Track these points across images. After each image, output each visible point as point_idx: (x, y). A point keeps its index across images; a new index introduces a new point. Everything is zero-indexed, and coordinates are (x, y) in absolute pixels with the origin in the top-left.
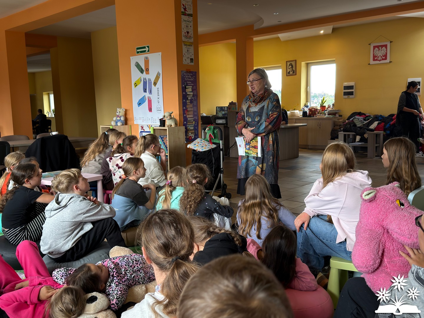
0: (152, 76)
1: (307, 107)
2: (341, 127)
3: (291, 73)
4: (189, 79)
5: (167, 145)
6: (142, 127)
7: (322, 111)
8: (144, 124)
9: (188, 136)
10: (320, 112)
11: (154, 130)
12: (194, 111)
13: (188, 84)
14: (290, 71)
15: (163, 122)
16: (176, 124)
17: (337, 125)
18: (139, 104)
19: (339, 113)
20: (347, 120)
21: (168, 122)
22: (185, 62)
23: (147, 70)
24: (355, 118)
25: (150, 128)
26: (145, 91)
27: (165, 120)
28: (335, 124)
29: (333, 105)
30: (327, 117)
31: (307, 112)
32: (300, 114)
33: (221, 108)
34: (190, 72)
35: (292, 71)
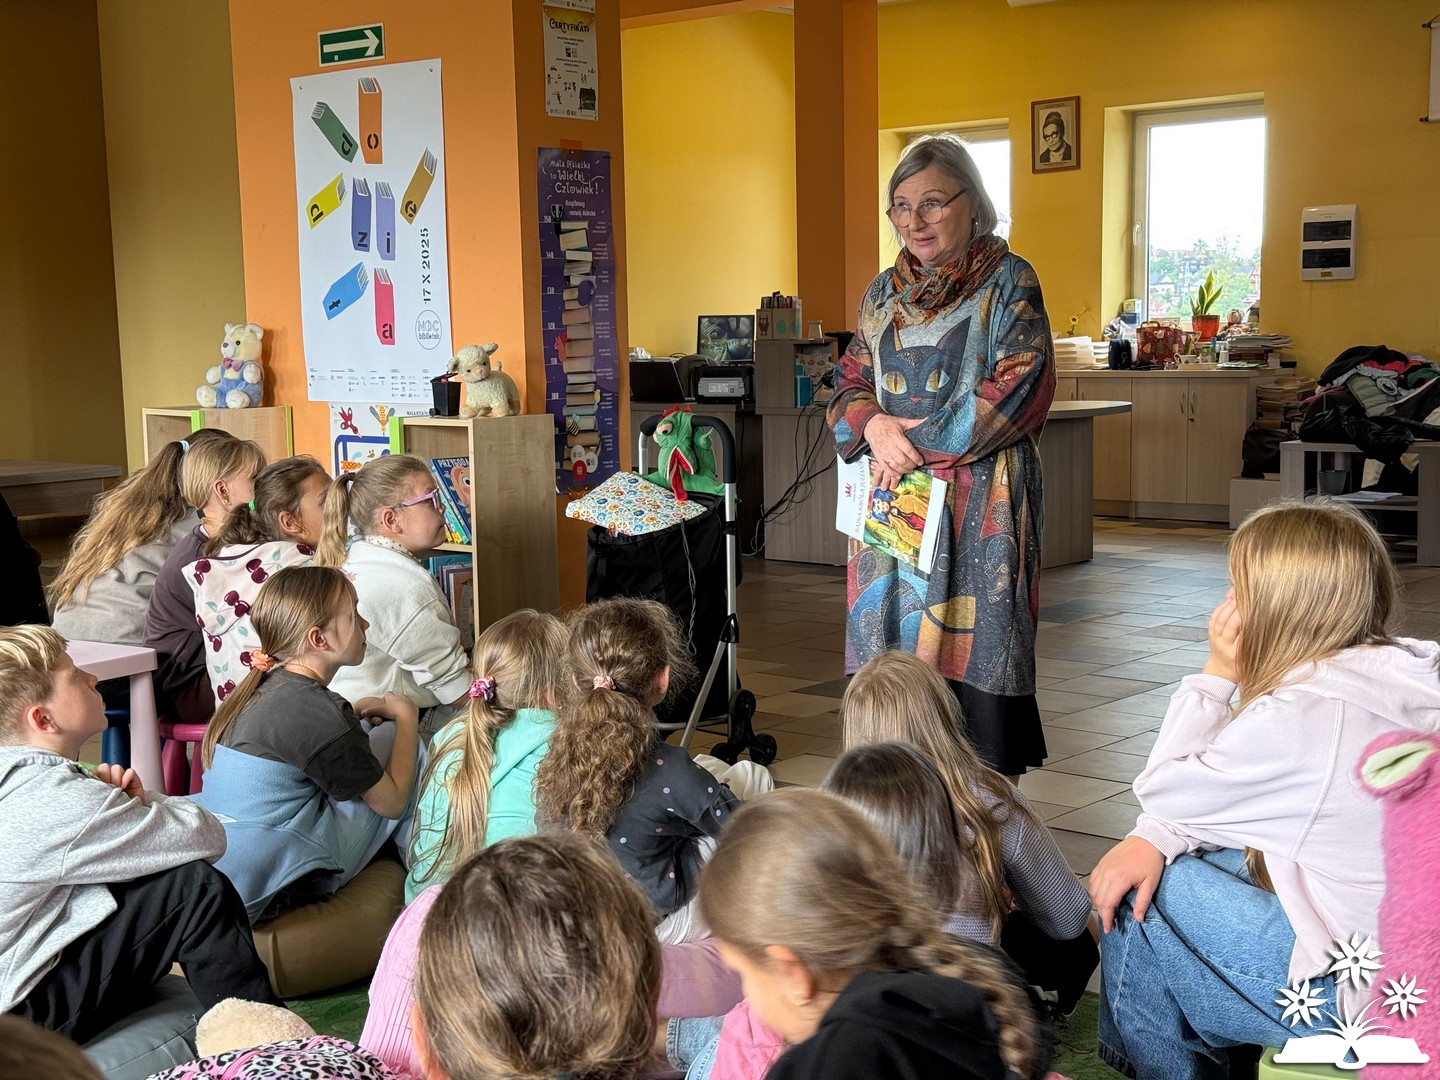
0: (393, 173)
1: (1130, 319)
2: (1292, 419)
3: (1056, 158)
4: (573, 190)
5: (468, 506)
6: (347, 418)
7: (1203, 339)
8: (359, 402)
9: (569, 459)
10: (1192, 347)
11: (406, 431)
12: (599, 343)
13: (572, 213)
14: (1048, 151)
15: (447, 396)
16: (512, 404)
17: (1274, 409)
18: (334, 306)
19: (1283, 351)
20: (1322, 383)
21: (474, 395)
22: (554, 109)
23: (373, 142)
24: (1358, 374)
25: (383, 423)
26: (361, 241)
27: (459, 384)
28: (1262, 405)
29: (1254, 311)
30: (1224, 368)
31: (1132, 345)
32: (1095, 354)
33: (720, 325)
34: (581, 154)
35: (1062, 151)
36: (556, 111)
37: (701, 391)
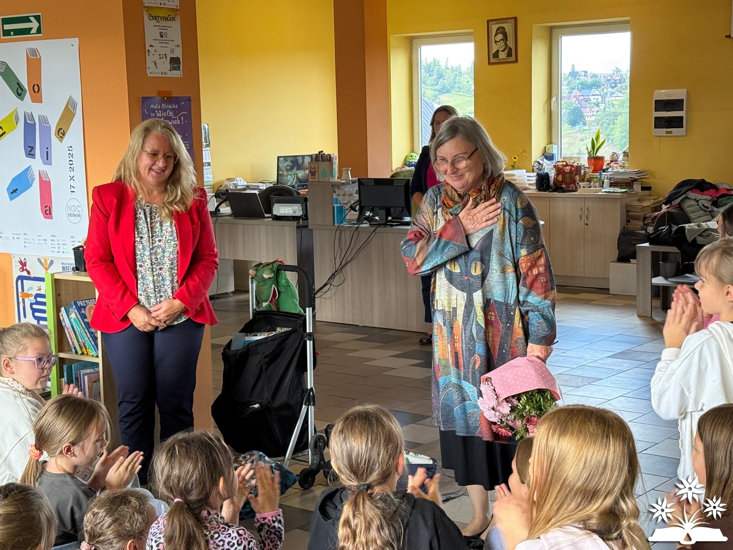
0: (50, 109)
1: (550, 157)
2: (647, 225)
3: (503, 55)
6: (23, 264)
7: (594, 171)
8: (31, 255)
10: (587, 176)
11: (57, 283)
14: (498, 51)
17: (637, 218)
18: (13, 192)
19: (643, 180)
20: (666, 203)
22: (152, 71)
23: (36, 89)
24: (687, 198)
25: (47, 269)
26: (30, 152)
28: (628, 216)
29: (626, 154)
30: (606, 192)
31: (550, 175)
32: (528, 180)
33: (291, 161)
34: (170, 100)
35: (506, 51)
36: (154, 73)
37: (275, 212)
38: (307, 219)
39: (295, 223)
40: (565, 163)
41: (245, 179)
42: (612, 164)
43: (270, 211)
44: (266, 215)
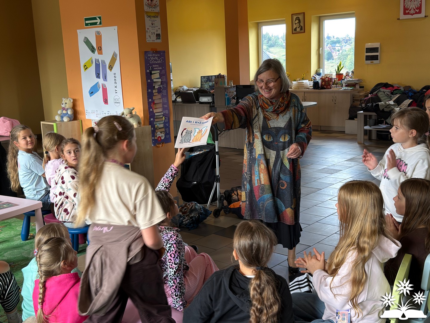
0: (106, 57)
1: (319, 74)
3: (298, 30)
4: (155, 62)
7: (339, 80)
9: (156, 136)
10: (336, 82)
12: (164, 104)
13: (155, 69)
14: (296, 28)
16: (139, 123)
17: (357, 100)
18: (92, 93)
19: (360, 83)
20: (370, 93)
22: (149, 40)
23: (100, 49)
24: (380, 91)
26: (98, 76)
29: (353, 72)
30: (344, 89)
31: (319, 82)
32: (309, 85)
33: (207, 78)
34: (157, 52)
35: (300, 28)
37: (200, 101)
38: (214, 103)
39: (209, 105)
40: (326, 77)
41: (187, 87)
42: (347, 77)
43: (198, 100)
44: (197, 102)
